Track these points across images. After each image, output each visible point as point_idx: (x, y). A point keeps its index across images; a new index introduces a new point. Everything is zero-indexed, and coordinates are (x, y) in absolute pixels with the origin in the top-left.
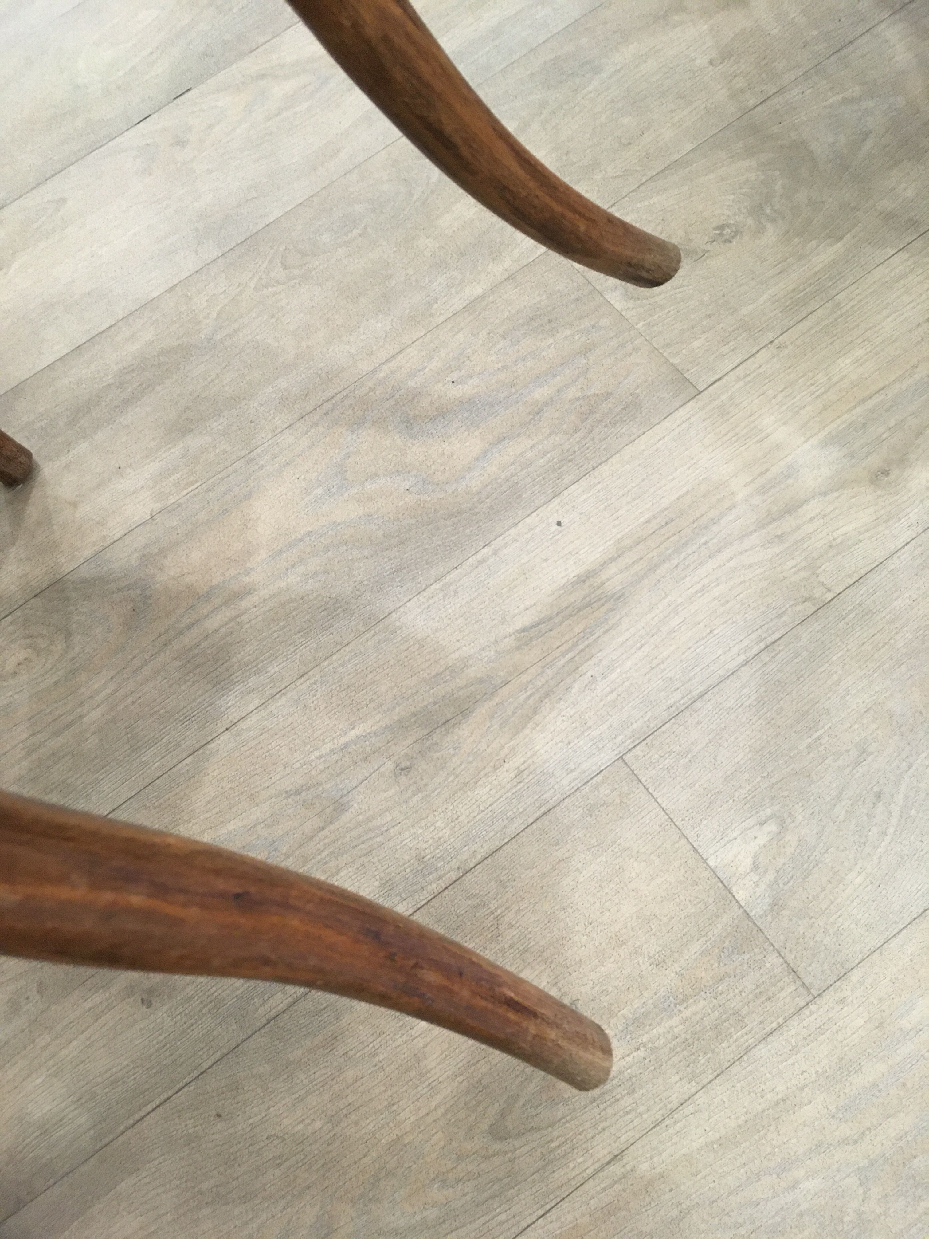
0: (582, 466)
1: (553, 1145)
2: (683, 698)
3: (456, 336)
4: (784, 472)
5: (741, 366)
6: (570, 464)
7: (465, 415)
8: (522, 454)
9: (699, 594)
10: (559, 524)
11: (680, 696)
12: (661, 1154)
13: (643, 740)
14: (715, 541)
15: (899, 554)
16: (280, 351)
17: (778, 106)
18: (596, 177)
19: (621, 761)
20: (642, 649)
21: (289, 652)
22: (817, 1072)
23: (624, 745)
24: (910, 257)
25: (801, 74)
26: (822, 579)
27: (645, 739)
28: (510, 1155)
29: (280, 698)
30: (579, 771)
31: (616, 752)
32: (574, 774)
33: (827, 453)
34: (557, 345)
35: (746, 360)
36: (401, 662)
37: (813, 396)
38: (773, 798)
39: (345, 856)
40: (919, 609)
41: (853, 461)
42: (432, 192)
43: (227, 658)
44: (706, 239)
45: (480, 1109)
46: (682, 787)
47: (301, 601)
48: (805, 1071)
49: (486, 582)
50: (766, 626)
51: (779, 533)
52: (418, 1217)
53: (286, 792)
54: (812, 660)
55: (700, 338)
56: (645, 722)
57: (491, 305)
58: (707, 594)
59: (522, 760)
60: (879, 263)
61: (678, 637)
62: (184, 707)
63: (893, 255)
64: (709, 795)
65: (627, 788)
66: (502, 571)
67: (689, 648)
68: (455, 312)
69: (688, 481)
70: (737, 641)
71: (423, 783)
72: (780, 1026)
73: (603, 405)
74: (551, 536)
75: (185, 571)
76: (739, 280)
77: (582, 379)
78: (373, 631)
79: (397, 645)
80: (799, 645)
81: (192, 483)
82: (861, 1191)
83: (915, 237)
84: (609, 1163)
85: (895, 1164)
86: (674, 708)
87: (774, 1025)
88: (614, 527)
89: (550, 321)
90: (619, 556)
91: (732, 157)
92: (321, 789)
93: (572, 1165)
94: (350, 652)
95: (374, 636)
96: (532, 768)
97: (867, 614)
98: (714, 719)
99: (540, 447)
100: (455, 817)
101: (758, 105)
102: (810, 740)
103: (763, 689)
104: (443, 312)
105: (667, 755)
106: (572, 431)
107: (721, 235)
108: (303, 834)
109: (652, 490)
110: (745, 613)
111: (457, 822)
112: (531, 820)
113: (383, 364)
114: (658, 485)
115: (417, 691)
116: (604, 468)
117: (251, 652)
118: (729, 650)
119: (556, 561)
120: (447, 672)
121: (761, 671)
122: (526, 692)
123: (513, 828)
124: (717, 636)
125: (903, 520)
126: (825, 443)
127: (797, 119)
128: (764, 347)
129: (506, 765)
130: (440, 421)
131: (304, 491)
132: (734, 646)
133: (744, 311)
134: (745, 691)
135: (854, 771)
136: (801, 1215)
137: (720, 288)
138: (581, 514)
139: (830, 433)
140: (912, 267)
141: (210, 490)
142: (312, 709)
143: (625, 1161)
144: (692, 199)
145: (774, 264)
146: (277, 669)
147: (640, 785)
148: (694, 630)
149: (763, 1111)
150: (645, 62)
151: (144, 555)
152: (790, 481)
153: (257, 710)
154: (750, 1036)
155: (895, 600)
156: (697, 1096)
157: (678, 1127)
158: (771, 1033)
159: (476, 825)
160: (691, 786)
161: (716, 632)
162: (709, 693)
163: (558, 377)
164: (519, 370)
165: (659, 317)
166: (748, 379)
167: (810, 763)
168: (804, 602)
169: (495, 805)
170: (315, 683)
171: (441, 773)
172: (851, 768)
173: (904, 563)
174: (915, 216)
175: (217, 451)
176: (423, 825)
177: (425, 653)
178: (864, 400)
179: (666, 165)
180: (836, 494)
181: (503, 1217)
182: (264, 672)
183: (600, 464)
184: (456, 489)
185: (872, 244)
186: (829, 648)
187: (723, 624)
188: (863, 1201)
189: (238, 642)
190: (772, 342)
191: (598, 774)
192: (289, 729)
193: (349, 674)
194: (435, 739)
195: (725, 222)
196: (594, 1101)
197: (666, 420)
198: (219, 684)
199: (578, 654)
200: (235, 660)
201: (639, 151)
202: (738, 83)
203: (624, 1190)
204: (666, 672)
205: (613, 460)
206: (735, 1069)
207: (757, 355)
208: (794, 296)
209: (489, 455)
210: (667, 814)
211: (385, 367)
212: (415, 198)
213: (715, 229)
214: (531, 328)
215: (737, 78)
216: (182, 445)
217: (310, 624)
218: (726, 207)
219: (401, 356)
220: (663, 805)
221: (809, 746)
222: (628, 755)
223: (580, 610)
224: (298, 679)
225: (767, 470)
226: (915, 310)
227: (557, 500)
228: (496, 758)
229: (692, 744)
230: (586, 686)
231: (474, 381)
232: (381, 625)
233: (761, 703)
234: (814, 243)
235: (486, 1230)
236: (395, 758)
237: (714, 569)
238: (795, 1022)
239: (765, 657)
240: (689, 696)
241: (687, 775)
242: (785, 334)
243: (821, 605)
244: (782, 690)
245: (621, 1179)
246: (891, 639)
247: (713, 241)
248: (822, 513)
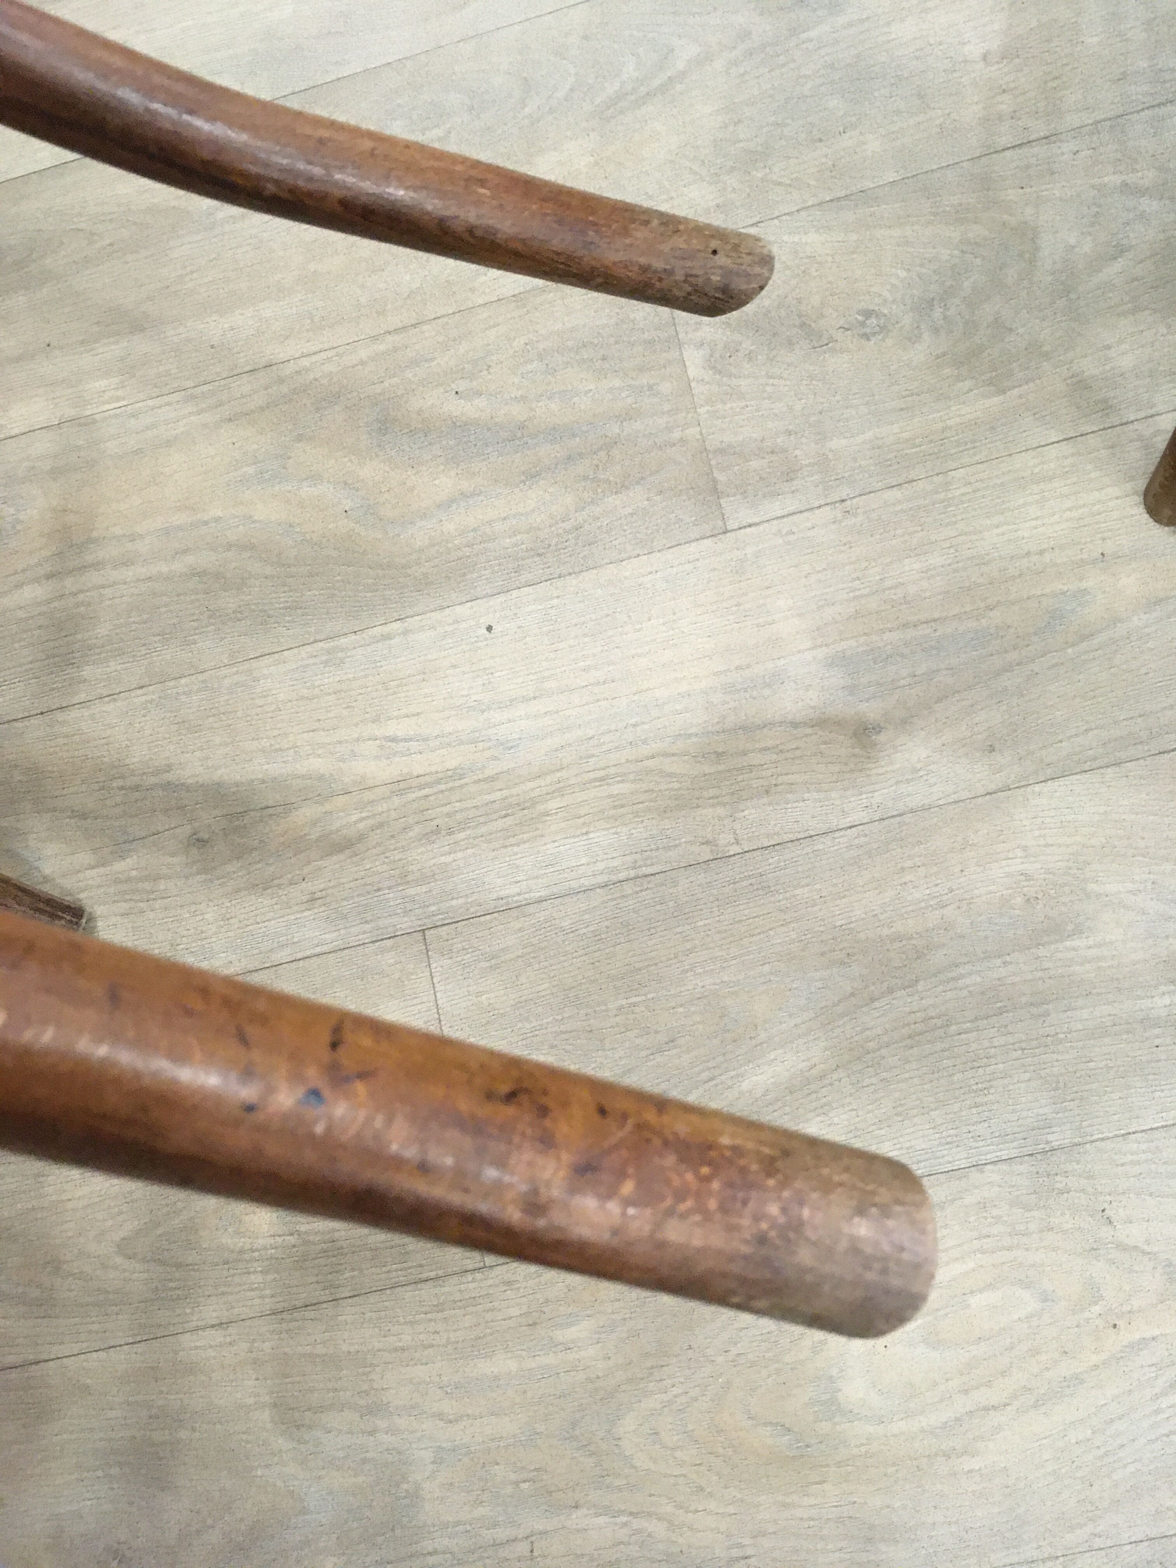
0: (549, 567)
1: (171, 1285)
2: (519, 894)
3: (487, 332)
4: (766, 677)
5: (790, 518)
6: (536, 559)
7: (451, 443)
8: (490, 523)
9: (598, 784)
10: (489, 629)
11: (518, 890)
12: (263, 1342)
13: (455, 922)
14: (646, 727)
15: (837, 834)
16: (282, 264)
17: (1033, 161)
18: (754, 173)
19: (421, 934)
20: (505, 820)
21: (139, 654)
22: (449, 1338)
23: (434, 918)
24: (1073, 455)
25: (1090, 122)
26: (737, 826)
27: (458, 922)
28: (127, 1274)
29: (109, 702)
30: (373, 924)
31: (420, 923)
32: (367, 926)
33: (827, 675)
34: (597, 395)
35: (801, 512)
36: (249, 718)
37: (851, 595)
38: (552, 1047)
39: (102, 907)
40: (820, 910)
41: (849, 698)
42: (551, 111)
43: (73, 631)
44: (842, 322)
45: (120, 1218)
46: (468, 991)
47: (176, 599)
48: (438, 1333)
49: (378, 664)
50: (649, 853)
51: (720, 750)
52: (20, 1290)
53: (73, 811)
54: (675, 914)
55: (764, 458)
56: (467, 903)
57: (547, 306)
58: (606, 787)
59: (322, 886)
60: (1029, 447)
61: (549, 823)
62: (9, 669)
63: (1053, 443)
64: (491, 1014)
65: (412, 966)
66: (403, 659)
67: (554, 842)
68: (501, 297)
69: (655, 640)
70: (609, 856)
71: (213, 864)
72: (437, 1278)
73: (610, 499)
74: (473, 640)
75: (70, 506)
76: (850, 397)
77: (602, 454)
78: (236, 669)
79: (254, 696)
80: (671, 891)
81: (118, 399)
82: (430, 1467)
83: (1095, 429)
84: (213, 1326)
85: (476, 1460)
86: (504, 901)
87: (432, 1274)
88: (546, 660)
89: (604, 359)
90: (535, 698)
91: (935, 214)
92: (108, 823)
93: (178, 1311)
94: (203, 682)
95: (234, 674)
96: (328, 900)
97: (763, 888)
98: (538, 933)
99: (514, 522)
100: (228, 916)
101: (1008, 148)
102: (624, 1002)
103: (607, 923)
104: (487, 290)
105: (470, 950)
106: (559, 517)
107: (863, 324)
108: (71, 864)
109: (610, 633)
110: (634, 828)
111: (227, 922)
112: (299, 956)
113: (389, 333)
114: (620, 629)
115: (251, 760)
116: (572, 581)
117: (99, 636)
118: (595, 863)
119: (464, 673)
120: (291, 752)
121: (615, 902)
122: (361, 813)
123: (279, 956)
124: (591, 841)
125: (864, 796)
126: (831, 663)
127: (1047, 190)
128: (832, 503)
129: (304, 884)
130: (420, 438)
131: (234, 463)
132: (603, 861)
133: (836, 443)
134: (587, 916)
135: (651, 1057)
136: (364, 1461)
137: (822, 400)
138: (519, 627)
139: (843, 651)
140: (1066, 470)
141: (134, 416)
142: (136, 730)
143: (228, 1332)
144: (855, 256)
145: (904, 394)
146: (119, 667)
147: (428, 969)
148: (570, 822)
149: (379, 1350)
150: (902, 20)
151: (33, 468)
152: (767, 692)
153: (80, 706)
154: (403, 1273)
155: (803, 886)
156: (325, 1305)
157: (292, 1325)
158: (426, 1281)
159: (245, 934)
160: (479, 994)
161: (591, 835)
162: (549, 902)
163: (578, 439)
164: (537, 409)
165: (732, 408)
166: (792, 538)
167: (612, 1027)
168: (703, 844)
169: (273, 922)
170: (151, 702)
171: (235, 862)
172: (649, 1052)
173: (836, 848)
174: (1114, 398)
175: (161, 369)
176: (193, 910)
177: (278, 718)
178: (905, 626)
179: (848, 192)
180: (809, 731)
181: (95, 1327)
182: (105, 665)
183: (570, 574)
184: (398, 535)
185: (1037, 416)
186: (701, 910)
187: (603, 829)
188: (428, 1478)
189: (91, 618)
190: (843, 501)
191: (390, 938)
192: (104, 741)
193: (190, 708)
194: (245, 821)
195: (876, 308)
196: (228, 1263)
197: (671, 550)
198: (54, 657)
199: (436, 793)
200: (79, 637)
201: (826, 156)
202: (1002, 103)
203: (215, 1358)
204: (516, 857)
205: (588, 575)
206: (373, 1298)
207: (817, 511)
208: (903, 449)
209: (454, 506)
210: (438, 1013)
211: (389, 338)
212: (527, 110)
213: (859, 313)
214: (578, 357)
215: (1005, 95)
216: (125, 344)
217: (174, 630)
218: (889, 287)
219: (414, 331)
220: (439, 1002)
221: (620, 1008)
222: (432, 931)
223: (462, 743)
224: (135, 689)
225: (748, 666)
226: (1035, 531)
227: (502, 598)
228: (298, 872)
229: (503, 950)
230: (427, 834)
231: (481, 402)
232: (247, 665)
233: (596, 938)
234: (968, 384)
235: (74, 1331)
236: (197, 824)
237: (627, 761)
238: (455, 1280)
239: (628, 889)
240: (526, 896)
241: (480, 981)
242: (863, 497)
243: (719, 856)
244: (626, 934)
245: (217, 1346)
246: (771, 929)
247: (848, 329)
248: (780, 747)
